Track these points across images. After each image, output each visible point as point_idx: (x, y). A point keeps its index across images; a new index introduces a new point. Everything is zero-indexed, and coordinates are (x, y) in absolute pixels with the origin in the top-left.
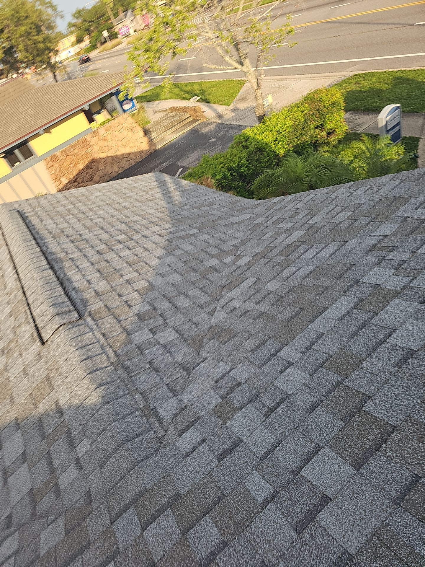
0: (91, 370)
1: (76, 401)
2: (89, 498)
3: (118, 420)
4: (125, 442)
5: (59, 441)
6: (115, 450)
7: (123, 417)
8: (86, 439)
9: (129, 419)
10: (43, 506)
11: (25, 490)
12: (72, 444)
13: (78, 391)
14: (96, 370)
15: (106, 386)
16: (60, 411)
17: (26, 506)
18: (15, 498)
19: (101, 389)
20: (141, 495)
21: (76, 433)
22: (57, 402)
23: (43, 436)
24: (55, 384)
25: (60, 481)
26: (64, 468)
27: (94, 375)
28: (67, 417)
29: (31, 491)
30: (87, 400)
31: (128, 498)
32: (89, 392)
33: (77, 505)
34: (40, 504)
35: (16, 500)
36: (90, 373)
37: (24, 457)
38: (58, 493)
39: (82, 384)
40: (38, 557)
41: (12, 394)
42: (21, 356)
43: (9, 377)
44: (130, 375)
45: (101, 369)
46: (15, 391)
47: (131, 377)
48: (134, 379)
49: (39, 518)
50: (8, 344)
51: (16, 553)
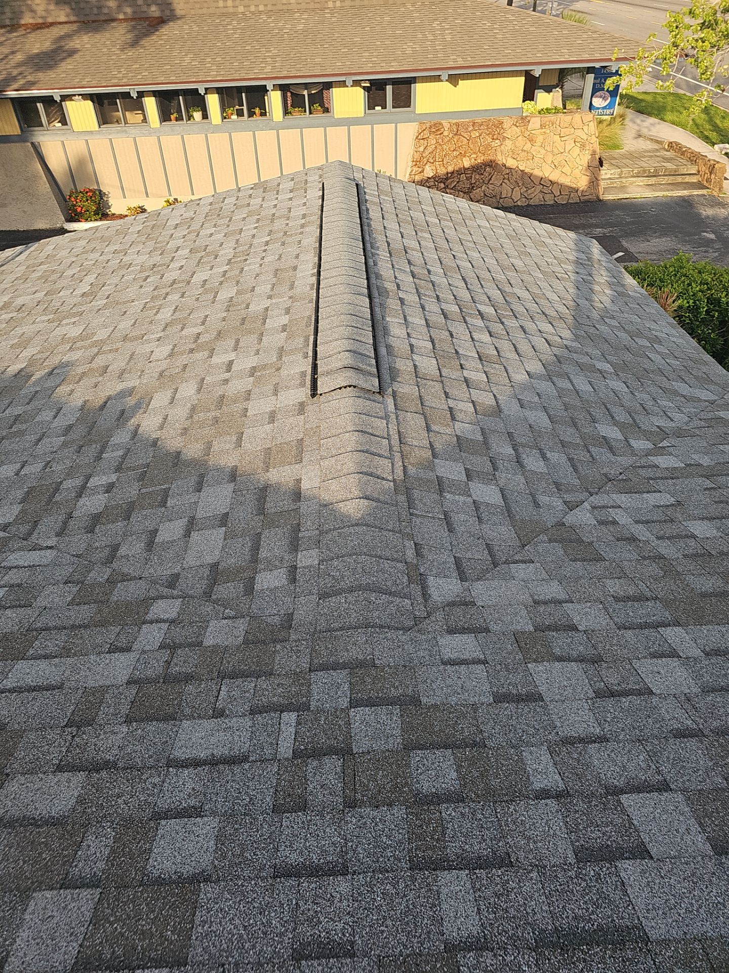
0: (364, 469)
1: (326, 497)
2: (288, 621)
3: (371, 556)
4: (368, 588)
5: (279, 531)
6: (351, 590)
7: (381, 558)
8: (317, 550)
9: (386, 565)
10: (224, 590)
11: (209, 560)
12: (295, 546)
13: (334, 485)
14: (371, 475)
15: (375, 504)
16: (297, 495)
17: (202, 578)
18: (191, 560)
19: (366, 502)
20: (362, 664)
21: (307, 534)
22: (299, 481)
23: (261, 511)
24: (306, 457)
25: (258, 578)
26: (270, 567)
27: (366, 478)
28: (304, 507)
29: (214, 566)
30: (341, 505)
31: (344, 657)
32: (349, 497)
33: (269, 620)
34: (220, 588)
35: (192, 563)
36: (361, 473)
37: (224, 520)
38: (249, 589)
39: (343, 480)
40: (200, 644)
41: (242, 433)
42: (276, 392)
43: (246, 410)
44: (411, 511)
45: (378, 478)
46: (248, 432)
47: (411, 514)
48: (414, 519)
49: (214, 602)
50: (264, 367)
51: (172, 622)
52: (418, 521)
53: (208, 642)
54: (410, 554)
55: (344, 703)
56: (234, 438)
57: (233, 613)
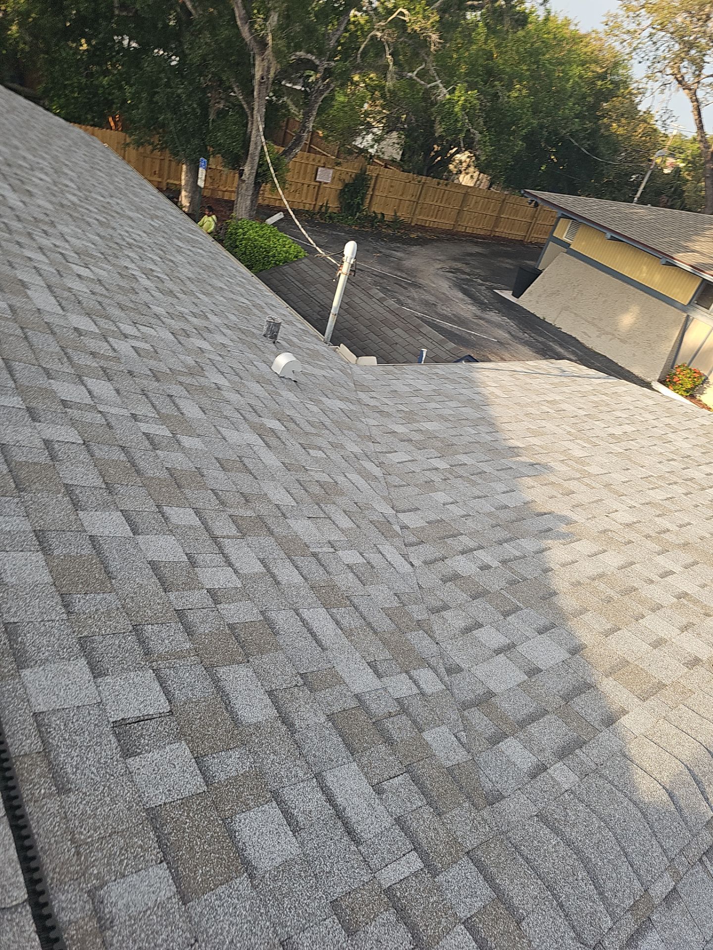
0: (696, 770)
1: (633, 749)
2: (495, 798)
3: (619, 843)
4: (585, 861)
5: (564, 728)
6: (569, 843)
7: (626, 855)
8: (577, 779)
9: (625, 868)
10: (477, 718)
11: (492, 685)
12: (564, 753)
13: (651, 750)
14: (698, 783)
15: (673, 808)
16: (610, 721)
17: (473, 691)
18: (480, 671)
19: (666, 797)
20: (511, 909)
21: (583, 757)
22: (624, 712)
23: (567, 698)
24: (652, 702)
25: (510, 741)
26: (528, 744)
27: (689, 778)
28: (605, 735)
29: (491, 694)
30: (640, 771)
31: (503, 881)
32: (655, 775)
33: (483, 779)
34: (477, 713)
35: (478, 674)
36: (689, 770)
37: (533, 672)
38: (495, 740)
39: (666, 756)
40: (421, 730)
41: (619, 629)
42: (684, 628)
43: (643, 617)
44: (704, 858)
45: (703, 793)
46: (624, 633)
47: (700, 860)
48: (699, 868)
49: (462, 716)
50: (696, 602)
51: (423, 694)
52: (702, 875)
53: (428, 736)
54: (659, 889)
55: (463, 914)
56: (609, 626)
57: (464, 740)
